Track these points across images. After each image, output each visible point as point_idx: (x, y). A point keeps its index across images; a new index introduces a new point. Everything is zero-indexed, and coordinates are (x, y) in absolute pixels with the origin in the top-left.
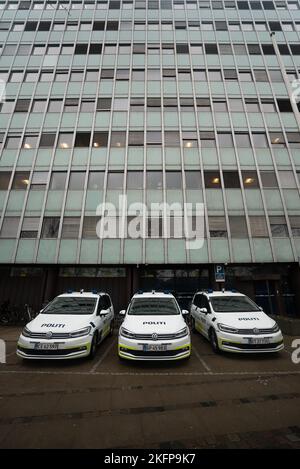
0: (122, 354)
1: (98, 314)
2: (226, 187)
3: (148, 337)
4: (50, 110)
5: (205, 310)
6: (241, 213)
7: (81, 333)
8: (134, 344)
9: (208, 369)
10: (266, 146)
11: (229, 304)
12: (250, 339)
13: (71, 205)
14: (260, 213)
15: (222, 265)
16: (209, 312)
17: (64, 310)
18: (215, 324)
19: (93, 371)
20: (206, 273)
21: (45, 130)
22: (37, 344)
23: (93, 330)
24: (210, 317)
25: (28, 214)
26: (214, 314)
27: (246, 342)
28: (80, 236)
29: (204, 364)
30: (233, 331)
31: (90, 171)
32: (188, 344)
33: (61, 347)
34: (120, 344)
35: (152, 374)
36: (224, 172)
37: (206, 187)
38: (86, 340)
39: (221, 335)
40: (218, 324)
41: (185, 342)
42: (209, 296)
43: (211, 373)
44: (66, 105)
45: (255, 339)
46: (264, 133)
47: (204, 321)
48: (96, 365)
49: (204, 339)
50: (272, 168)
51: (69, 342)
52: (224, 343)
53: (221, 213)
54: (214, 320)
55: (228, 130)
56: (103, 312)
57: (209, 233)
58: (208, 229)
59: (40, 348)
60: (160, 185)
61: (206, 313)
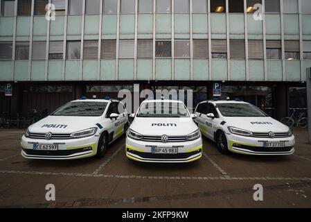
0: (129, 155)
1: (108, 116)
3: (157, 139)
5: (212, 115)
6: (241, 37)
7: (86, 133)
8: (142, 146)
11: (232, 110)
14: (259, 37)
16: (216, 116)
18: (224, 128)
22: (35, 144)
23: (99, 131)
24: (217, 121)
25: (53, 38)
26: (222, 118)
27: (261, 145)
28: (99, 57)
29: (215, 165)
32: (201, 146)
34: (128, 146)
37: (211, 12)
38: (93, 141)
39: (232, 138)
40: (228, 128)
41: (197, 145)
42: (214, 103)
45: (271, 143)
47: (210, 125)
48: (103, 165)
49: (216, 142)
52: (235, 145)
53: (223, 37)
54: (223, 123)
56: (112, 115)
57: (210, 55)
58: (210, 51)
59: (38, 148)
60: (169, 9)
61: (213, 118)
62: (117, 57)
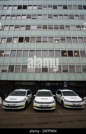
0: (34, 108)
1: (27, 96)
2: (68, 56)
3: (42, 103)
4: (10, 30)
5: (60, 95)
6: (73, 65)
7: (22, 101)
8: (38, 105)
9: (60, 112)
10: (82, 42)
11: (68, 93)
12: (74, 104)
13: (18, 62)
14: (80, 65)
15: (66, 81)
16: (62, 96)
17: (16, 95)
18: (63, 100)
19: (26, 112)
20: (61, 84)
21: (8, 37)
22: (8, 104)
23: (25, 101)
24: (62, 97)
25: (4, 65)
26: (63, 96)
27: (73, 105)
28: (21, 72)
29: (59, 111)
30: (69, 101)
31: (24, 51)
32: (55, 105)
33: (16, 105)
34: (34, 105)
35: (43, 114)
36: (68, 51)
37: (62, 56)
38: (24, 104)
39: (65, 103)
40: (64, 100)
41: (54, 104)
42: (62, 91)
43: (61, 114)
44: (15, 28)
45: (75, 104)
46: (82, 38)
47: (60, 98)
48: (27, 111)
49: (60, 104)
50: (84, 50)
51: (18, 104)
52: (66, 105)
53: (66, 65)
54: (63, 98)
55: (70, 37)
56: (28, 95)
57: (62, 71)
58: (62, 70)
59: (9, 106)
60: (47, 55)
61: (61, 96)
62: (28, 72)
